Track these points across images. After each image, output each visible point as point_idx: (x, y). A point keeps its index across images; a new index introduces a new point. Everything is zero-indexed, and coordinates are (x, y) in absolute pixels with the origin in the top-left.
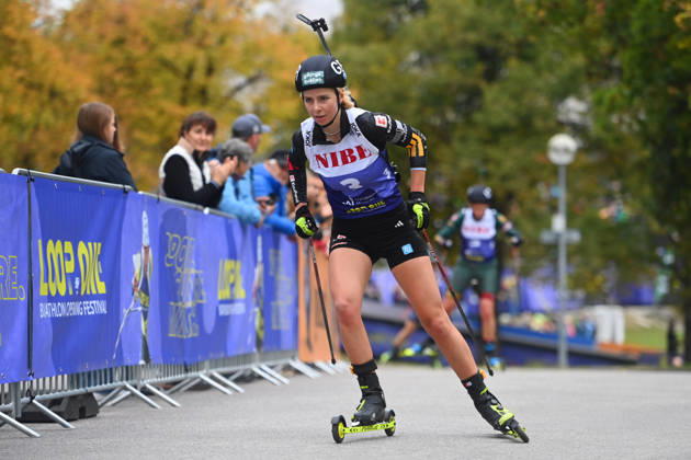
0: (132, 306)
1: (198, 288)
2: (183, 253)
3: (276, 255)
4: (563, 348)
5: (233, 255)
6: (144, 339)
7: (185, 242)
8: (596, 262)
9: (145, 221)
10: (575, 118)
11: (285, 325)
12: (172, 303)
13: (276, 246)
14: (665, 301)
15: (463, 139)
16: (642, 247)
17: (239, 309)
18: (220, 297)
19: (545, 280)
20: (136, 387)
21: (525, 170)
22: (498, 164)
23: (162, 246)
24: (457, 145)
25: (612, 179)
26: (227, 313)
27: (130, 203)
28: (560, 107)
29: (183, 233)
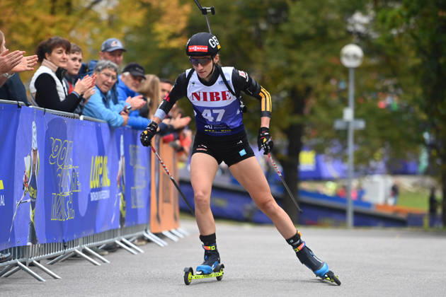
0: (22, 198)
1: (74, 180)
2: (64, 153)
3: (135, 149)
4: (350, 209)
5: (102, 153)
6: (32, 225)
7: (65, 145)
8: (376, 142)
9: (34, 130)
10: (360, 28)
11: (140, 204)
12: (55, 194)
13: (135, 143)
14: (427, 172)
15: (272, 45)
16: (410, 131)
17: (105, 195)
18: (92, 187)
19: (335, 157)
20: (25, 264)
21: (320, 69)
22: (300, 64)
23: (47, 148)
24: (268, 50)
25: (388, 77)
26: (96, 199)
27: (22, 115)
28: (349, 20)
29: (64, 137)
